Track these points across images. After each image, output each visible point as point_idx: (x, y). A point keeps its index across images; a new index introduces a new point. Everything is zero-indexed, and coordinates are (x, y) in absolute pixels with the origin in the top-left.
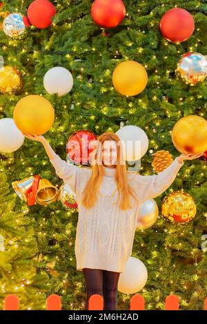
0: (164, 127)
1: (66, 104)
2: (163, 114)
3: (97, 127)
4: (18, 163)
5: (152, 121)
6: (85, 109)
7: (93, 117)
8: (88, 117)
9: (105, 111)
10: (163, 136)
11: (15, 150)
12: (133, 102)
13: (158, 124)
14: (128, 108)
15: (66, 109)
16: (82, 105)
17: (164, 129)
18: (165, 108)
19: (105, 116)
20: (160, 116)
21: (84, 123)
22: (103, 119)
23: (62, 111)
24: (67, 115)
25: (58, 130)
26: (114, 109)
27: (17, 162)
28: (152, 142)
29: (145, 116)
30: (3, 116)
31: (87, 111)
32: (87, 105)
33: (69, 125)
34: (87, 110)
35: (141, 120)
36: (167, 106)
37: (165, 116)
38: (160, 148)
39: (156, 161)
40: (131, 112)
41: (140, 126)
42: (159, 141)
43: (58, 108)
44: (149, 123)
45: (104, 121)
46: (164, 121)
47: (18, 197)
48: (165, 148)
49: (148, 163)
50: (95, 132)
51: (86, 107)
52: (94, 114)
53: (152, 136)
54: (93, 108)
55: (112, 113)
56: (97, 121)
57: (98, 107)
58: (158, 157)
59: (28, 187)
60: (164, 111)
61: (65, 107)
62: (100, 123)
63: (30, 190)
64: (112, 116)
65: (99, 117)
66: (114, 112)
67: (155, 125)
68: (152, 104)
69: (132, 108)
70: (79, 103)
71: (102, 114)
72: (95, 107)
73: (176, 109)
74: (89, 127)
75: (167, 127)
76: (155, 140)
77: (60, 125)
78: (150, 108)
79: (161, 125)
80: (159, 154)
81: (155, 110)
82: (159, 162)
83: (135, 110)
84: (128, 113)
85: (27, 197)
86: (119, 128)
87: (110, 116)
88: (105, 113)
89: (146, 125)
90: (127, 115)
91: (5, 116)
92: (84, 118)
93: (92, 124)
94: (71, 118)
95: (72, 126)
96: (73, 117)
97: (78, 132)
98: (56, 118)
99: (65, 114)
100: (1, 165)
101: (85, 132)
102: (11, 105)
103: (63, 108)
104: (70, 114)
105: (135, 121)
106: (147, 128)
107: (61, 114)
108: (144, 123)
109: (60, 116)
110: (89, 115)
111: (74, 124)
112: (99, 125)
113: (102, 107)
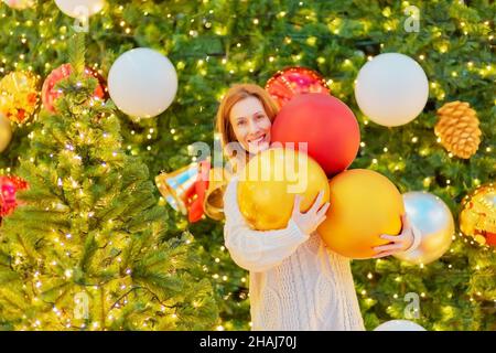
0: (456, 54)
1: (257, 17)
2: (453, 29)
3: (321, 60)
4: (166, 138)
5: (431, 44)
6: (294, 23)
7: (312, 41)
8: (302, 41)
9: (335, 26)
10: (454, 74)
11: (160, 111)
12: (392, 7)
13: (443, 50)
14: (383, 19)
15: (258, 26)
16: (289, 16)
17: (456, 58)
18: (457, 16)
19: (337, 37)
20: (448, 33)
21: (295, 53)
22: (334, 42)
23: (249, 30)
24: (261, 37)
25: (243, 69)
26: (354, 23)
27: (164, 135)
28: (434, 85)
30: (131, 45)
32: (300, 16)
33: (266, 57)
34: (299, 26)
35: (409, 42)
36: (461, 12)
37: (458, 33)
38: (450, 98)
39: (443, 125)
40: (388, 27)
41: (408, 54)
42: (447, 84)
43: (242, 24)
44: (427, 47)
45: (335, 47)
46: (456, 42)
47: (168, 205)
48: (460, 96)
49: (427, 129)
50: (318, 69)
51: (296, 19)
52: (314, 35)
53: (432, 73)
54: (311, 22)
55: (350, 31)
56: (321, 47)
57: (320, 19)
58: (449, 115)
59: (187, 185)
60: (456, 21)
61: (256, 22)
62: (328, 50)
63: (192, 191)
64: (351, 36)
65: (325, 40)
66: (356, 29)
67: (437, 51)
68: (429, 9)
69: (390, 19)
70: (283, 14)
71: (330, 34)
72: (315, 19)
73: (478, 18)
74: (305, 61)
75: (461, 54)
76: (439, 81)
77: (245, 59)
78: (427, 18)
79: (451, 50)
80: (449, 110)
81: (437, 21)
82: (451, 125)
83: (396, 22)
84: (383, 30)
85: (187, 204)
87: (348, 36)
88: (336, 32)
89: (419, 52)
90: (380, 33)
91: (136, 46)
92: (294, 42)
93: (310, 55)
94: (268, 43)
95: (271, 59)
96: (272, 41)
97: (285, 71)
98: (239, 45)
99: (257, 36)
100: (132, 142)
101: (298, 70)
102: (147, 23)
103: (253, 24)
104: (266, 36)
105: (397, 44)
106: (422, 57)
107: (247, 36)
108: (416, 48)
109: (246, 41)
110: (304, 35)
111: (275, 56)
112: (325, 57)
113: (328, 20)
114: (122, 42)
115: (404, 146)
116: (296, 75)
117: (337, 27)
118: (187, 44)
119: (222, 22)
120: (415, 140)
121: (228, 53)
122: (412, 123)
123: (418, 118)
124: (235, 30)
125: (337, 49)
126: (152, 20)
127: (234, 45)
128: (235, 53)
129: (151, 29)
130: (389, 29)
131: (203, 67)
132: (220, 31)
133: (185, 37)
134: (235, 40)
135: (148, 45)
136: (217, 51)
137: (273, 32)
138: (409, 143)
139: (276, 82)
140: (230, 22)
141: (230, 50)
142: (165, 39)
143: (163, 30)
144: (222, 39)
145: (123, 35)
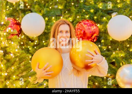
1: (73, 2)
3: (95, 17)
4: (41, 44)
6: (86, 5)
7: (92, 11)
8: (88, 11)
9: (100, 6)
11: (39, 34)
14: (117, 3)
15: (74, 5)
16: (84, 2)
19: (101, 9)
21: (87, 15)
22: (100, 11)
23: (70, 7)
24: (74, 9)
27: (41, 43)
29: (129, 9)
31: (88, 7)
32: (88, 2)
33: (76, 16)
34: (88, 5)
35: (126, 11)
40: (119, 6)
43: (68, 5)
45: (100, 13)
50: (94, 20)
51: (87, 3)
52: (93, 9)
54: (92, 4)
56: (95, 13)
57: (95, 3)
61: (73, 4)
62: (98, 14)
64: (106, 9)
65: (97, 10)
69: (120, 3)
70: (82, 1)
71: (99, 8)
72: (93, 3)
74: (90, 18)
77: (69, 17)
83: (122, 4)
86: (111, 18)
88: (101, 8)
90: (116, 8)
91: (32, 12)
92: (86, 11)
93: (92, 15)
94: (77, 11)
95: (78, 17)
96: (78, 10)
97: (83, 21)
98: (67, 12)
99: (73, 9)
100: (30, 45)
101: (87, 21)
102: (35, 4)
103: (72, 5)
104: (76, 9)
105: (122, 12)
106: (131, 17)
107: (70, 9)
108: (129, 14)
109: (69, 11)
110: (89, 9)
111: (79, 16)
112: (97, 16)
113: (98, 3)
114: (27, 11)
115: (124, 48)
116: (87, 22)
117: (101, 6)
118: (49, 12)
119: (61, 4)
120: (128, 46)
121: (63, 15)
122: (127, 40)
123: (129, 38)
124: (65, 6)
125: (101, 13)
126: (37, 3)
127: (65, 12)
128: (65, 15)
129: (37, 6)
130: (119, 7)
131: (54, 19)
132: (60, 7)
133: (48, 9)
134: (66, 10)
135: (35, 12)
136: (59, 14)
137: (79, 7)
138: (126, 47)
139: (79, 25)
140: (64, 4)
141: (64, 14)
142: (41, 10)
143: (41, 7)
144: (61, 10)
145: (27, 8)
